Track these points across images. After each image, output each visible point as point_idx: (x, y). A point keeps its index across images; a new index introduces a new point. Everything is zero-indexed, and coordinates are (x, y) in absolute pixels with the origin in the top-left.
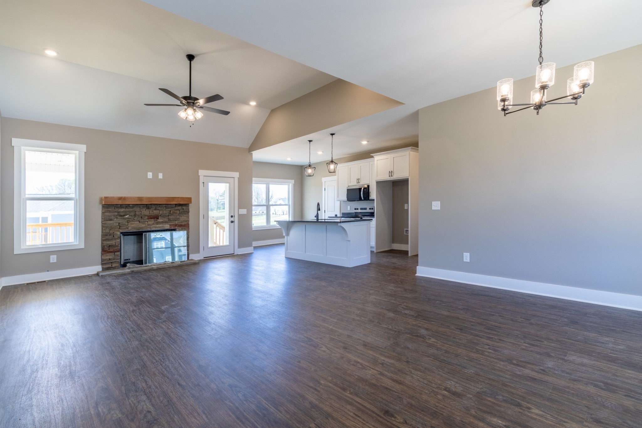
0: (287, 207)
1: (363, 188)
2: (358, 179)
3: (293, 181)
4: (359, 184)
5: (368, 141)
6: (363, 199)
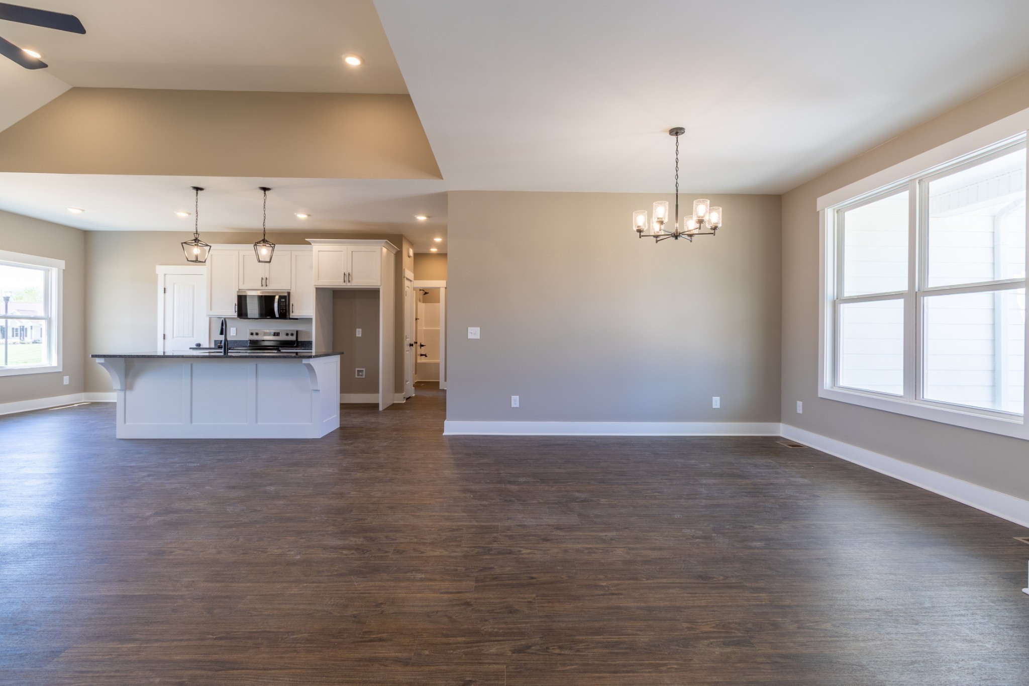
0: (43, 323)
1: (277, 297)
2: (264, 278)
3: (62, 264)
4: (266, 288)
5: (309, 215)
6: (277, 315)
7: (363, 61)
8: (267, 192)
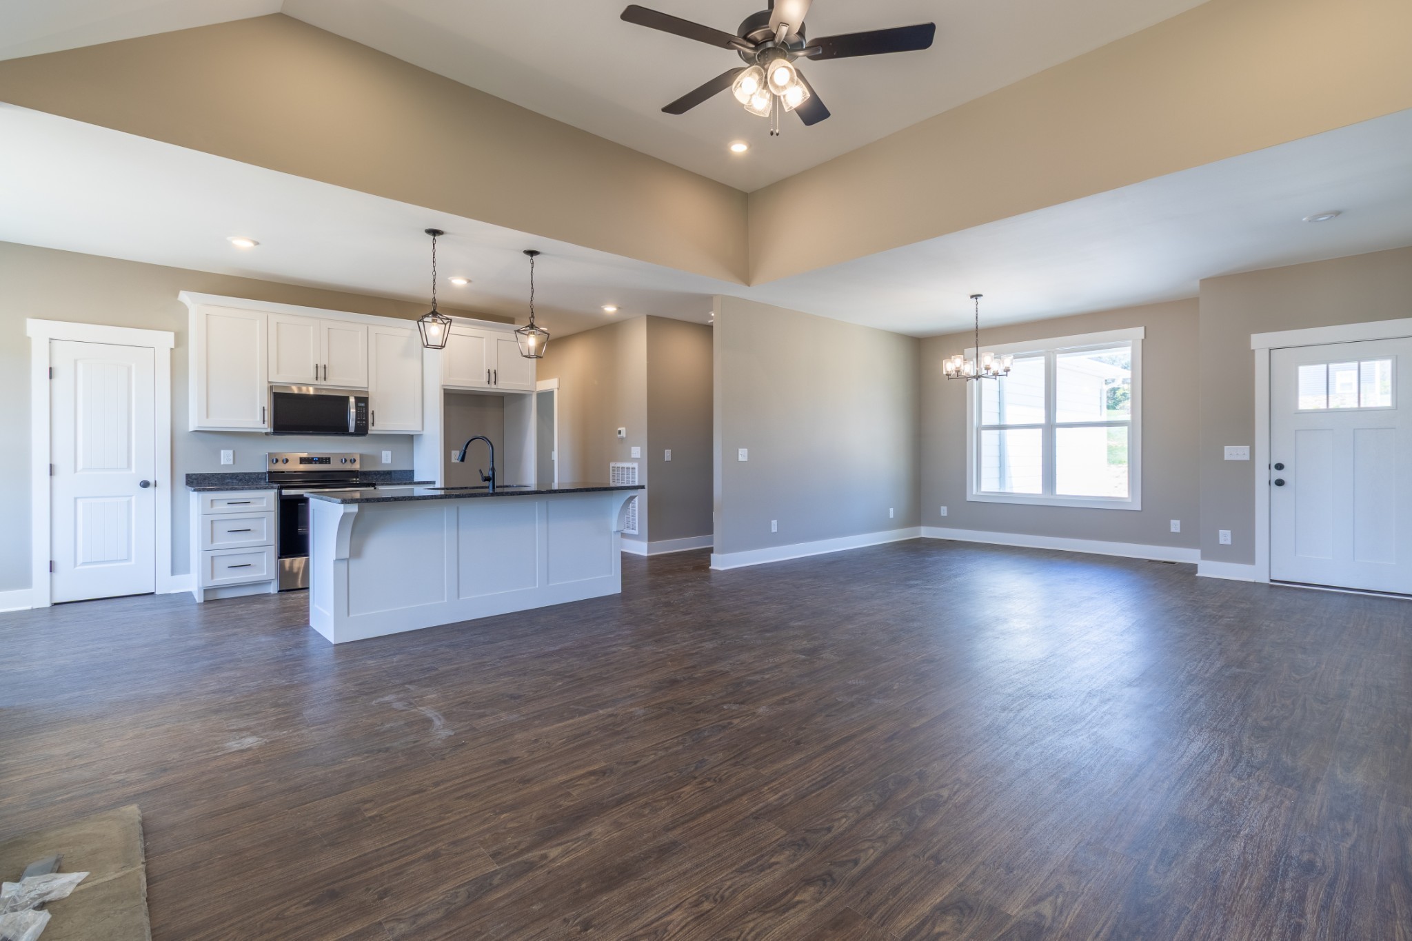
1: (352, 400)
2: (321, 365)
6: (352, 430)
7: (750, 146)
8: (534, 257)
